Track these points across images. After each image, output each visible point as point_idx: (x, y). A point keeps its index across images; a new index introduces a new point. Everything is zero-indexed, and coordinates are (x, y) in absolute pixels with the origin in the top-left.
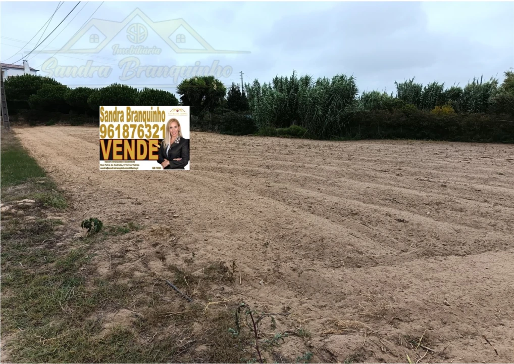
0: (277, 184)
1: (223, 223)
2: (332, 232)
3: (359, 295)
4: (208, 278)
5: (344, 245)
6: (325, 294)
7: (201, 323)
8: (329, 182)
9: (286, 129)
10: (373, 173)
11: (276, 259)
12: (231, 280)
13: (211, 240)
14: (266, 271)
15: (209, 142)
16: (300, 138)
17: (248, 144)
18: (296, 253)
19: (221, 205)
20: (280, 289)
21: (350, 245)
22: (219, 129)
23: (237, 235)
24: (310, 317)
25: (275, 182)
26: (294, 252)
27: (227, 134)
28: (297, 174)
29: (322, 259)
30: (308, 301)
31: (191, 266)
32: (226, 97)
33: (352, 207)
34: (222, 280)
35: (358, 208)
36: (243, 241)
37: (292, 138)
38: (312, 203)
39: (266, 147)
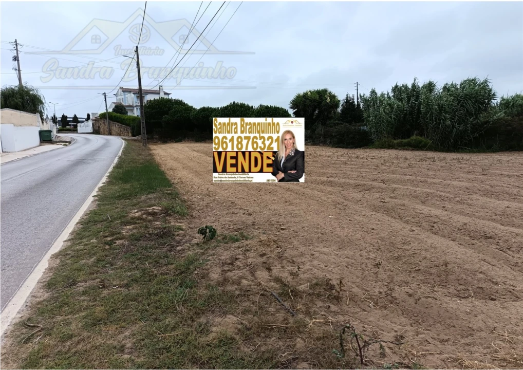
0: (393, 200)
1: (331, 239)
2: (458, 257)
3: (492, 332)
4: (313, 294)
5: (474, 273)
6: (447, 326)
7: (304, 340)
8: (457, 199)
9: (405, 141)
10: (515, 191)
11: (389, 281)
12: (337, 299)
13: (317, 255)
14: (377, 293)
15: (320, 155)
16: (422, 150)
17: (361, 157)
18: (413, 277)
19: (328, 220)
20: (392, 315)
21: (481, 272)
22: (330, 142)
23: (346, 252)
24: (428, 351)
25: (391, 197)
26: (411, 276)
27: (340, 147)
28: (417, 189)
29: (446, 286)
30: (425, 332)
31: (297, 280)
32: (339, 110)
33: (486, 229)
34: (328, 298)
35: (493, 230)
36: (352, 259)
37: (413, 150)
38: (435, 223)
39: (382, 160)
